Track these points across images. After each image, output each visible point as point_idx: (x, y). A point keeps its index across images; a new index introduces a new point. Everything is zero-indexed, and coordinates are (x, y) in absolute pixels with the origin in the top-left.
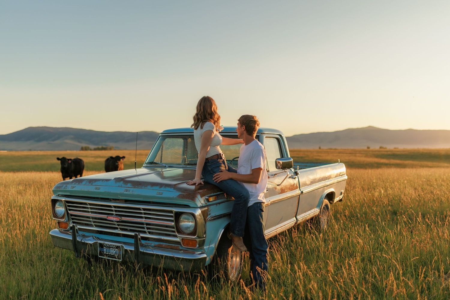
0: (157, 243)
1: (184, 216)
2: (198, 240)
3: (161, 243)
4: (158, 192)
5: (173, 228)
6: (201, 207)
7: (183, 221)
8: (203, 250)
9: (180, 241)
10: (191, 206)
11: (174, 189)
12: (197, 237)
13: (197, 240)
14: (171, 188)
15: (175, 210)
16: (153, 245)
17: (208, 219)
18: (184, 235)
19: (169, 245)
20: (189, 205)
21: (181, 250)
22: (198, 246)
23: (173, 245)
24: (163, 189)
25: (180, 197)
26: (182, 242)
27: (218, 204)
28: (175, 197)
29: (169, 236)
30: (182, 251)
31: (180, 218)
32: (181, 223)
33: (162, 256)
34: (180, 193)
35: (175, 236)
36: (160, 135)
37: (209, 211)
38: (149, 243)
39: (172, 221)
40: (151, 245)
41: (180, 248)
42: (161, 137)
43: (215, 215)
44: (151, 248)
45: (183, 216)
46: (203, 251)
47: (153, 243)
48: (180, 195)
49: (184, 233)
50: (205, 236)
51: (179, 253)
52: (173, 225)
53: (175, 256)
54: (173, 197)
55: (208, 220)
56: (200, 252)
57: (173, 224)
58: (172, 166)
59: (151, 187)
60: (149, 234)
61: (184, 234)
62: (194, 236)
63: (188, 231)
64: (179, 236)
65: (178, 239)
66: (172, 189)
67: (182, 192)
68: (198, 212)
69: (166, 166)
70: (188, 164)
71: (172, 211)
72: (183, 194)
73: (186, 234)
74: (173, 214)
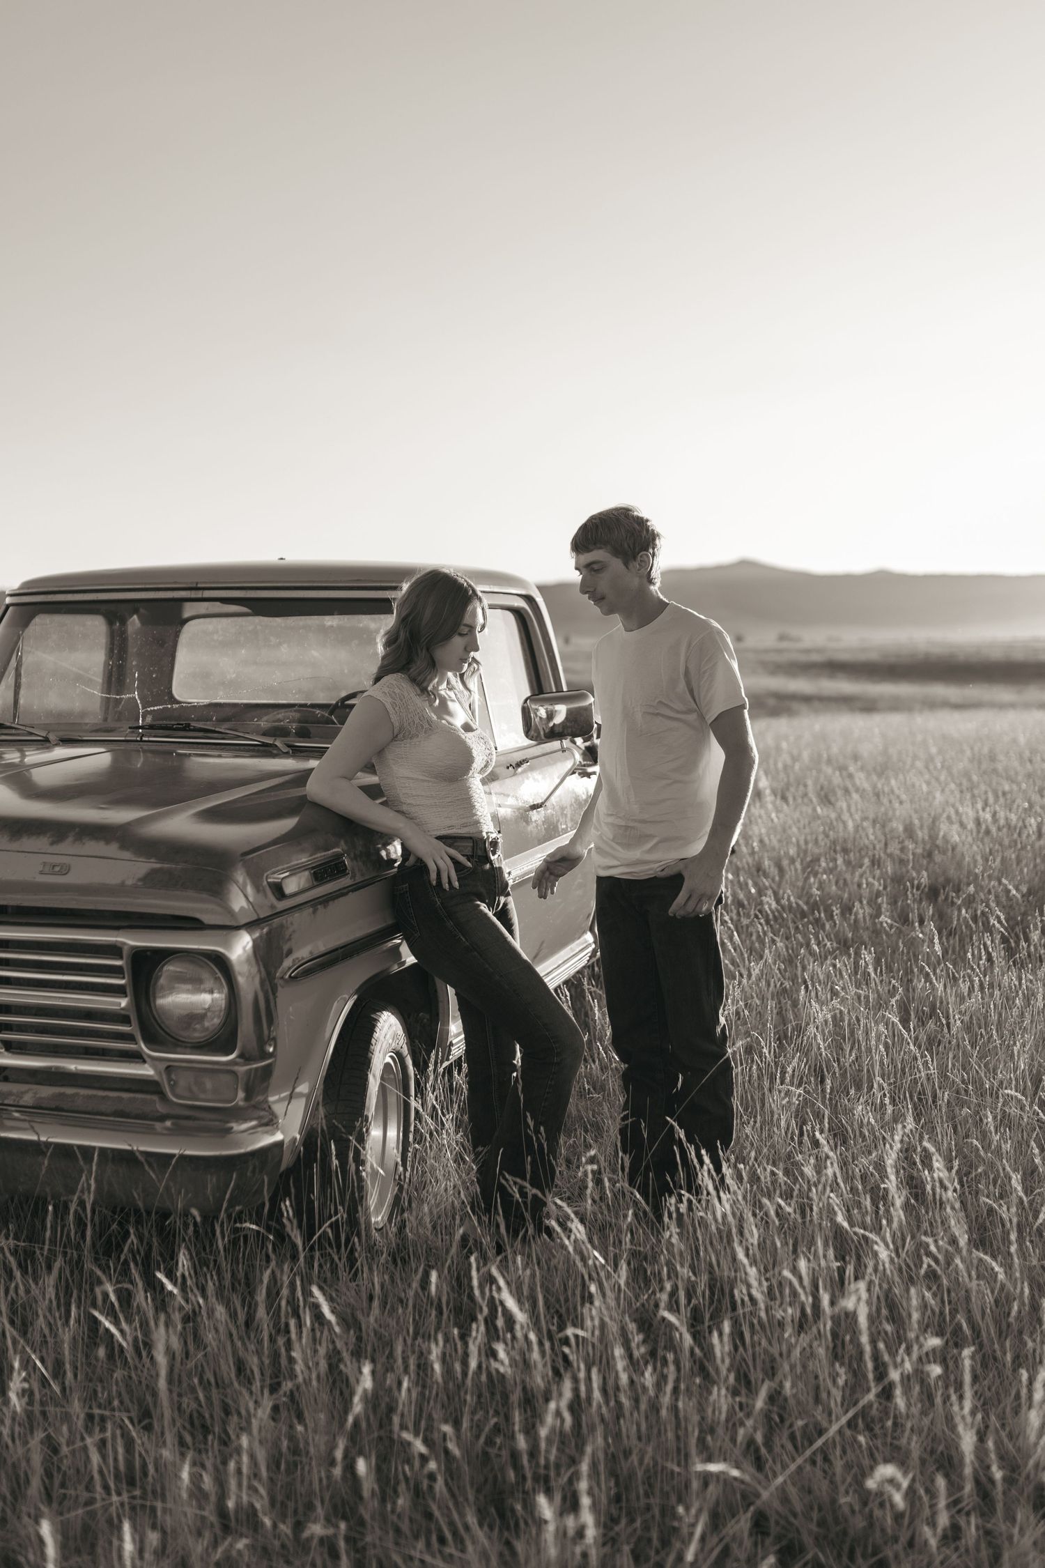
0: (46, 1091)
1: (170, 968)
2: (242, 1069)
3: (69, 1091)
4: (45, 864)
5: (125, 1020)
6: (249, 926)
7: (172, 990)
8: (264, 1110)
9: (156, 1078)
10: (207, 919)
11: (123, 847)
12: (241, 1056)
13: (236, 1068)
14: (108, 842)
15: (131, 940)
16: (28, 1099)
17: (285, 974)
18: (179, 1049)
19: (104, 1098)
20: (198, 916)
21: (162, 1118)
22: (241, 1095)
23: (125, 1095)
24: (67, 847)
25: (151, 881)
26: (170, 1080)
27: (320, 903)
28: (129, 882)
29: (103, 1055)
30: (168, 1123)
31: (158, 978)
32: (163, 997)
33: (87, 1152)
34: (154, 865)
35: (137, 1057)
36: (8, 600)
37: (287, 937)
38: (10, 1094)
39: (118, 991)
40: (21, 1103)
41: (161, 1108)
42: (11, 608)
43: (311, 953)
44: (16, 1115)
45: (165, 968)
46: (262, 1113)
47: (30, 1094)
48: (154, 872)
49: (176, 1043)
50: (271, 1050)
51: (151, 1131)
52: (122, 1009)
53: (142, 1148)
54: (123, 884)
55: (282, 978)
56: (251, 1119)
57: (124, 1002)
58: (75, 736)
59: (11, 840)
60: (7, 1050)
61: (177, 1046)
62: (228, 1054)
63: (197, 1035)
64: (150, 1056)
65: (146, 1071)
66: (112, 849)
67: (161, 859)
68: (241, 948)
69: (52, 737)
70: (151, 727)
71: (119, 945)
72: (166, 866)
73: (186, 1047)
74: (121, 958)
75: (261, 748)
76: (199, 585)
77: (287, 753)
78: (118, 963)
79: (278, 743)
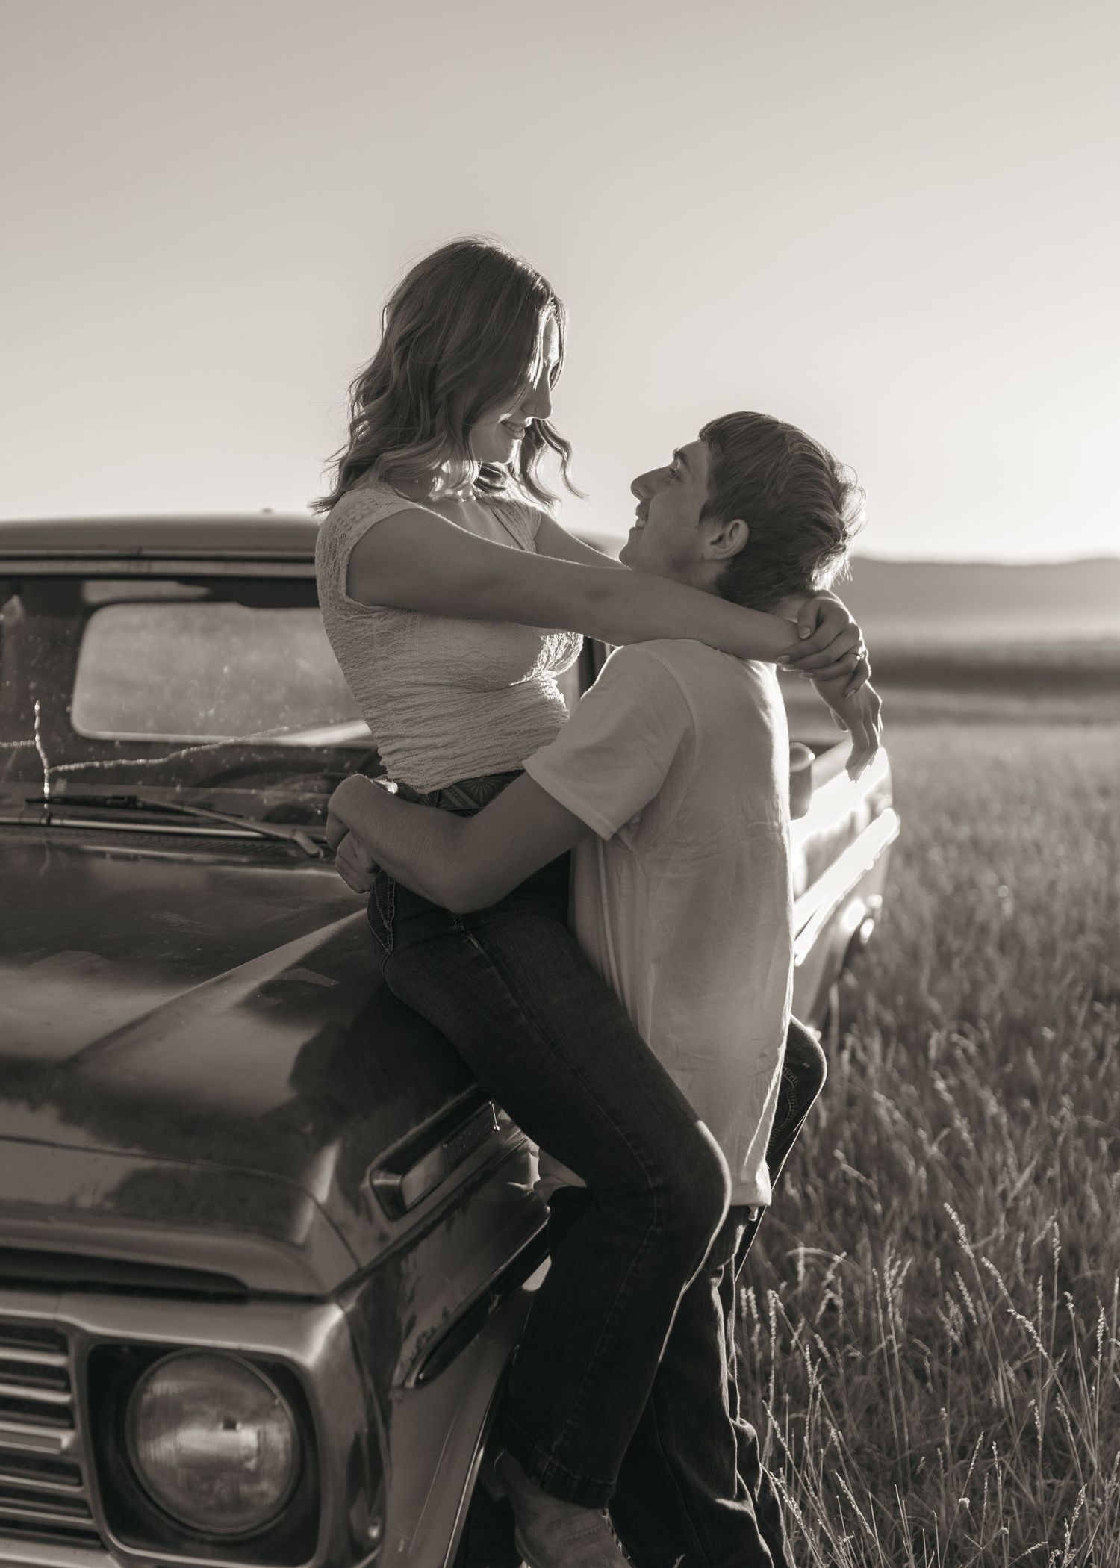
5: (70, 1472)
6: (343, 1291)
10: (254, 1280)
11: (69, 1117)
12: (324, 1566)
14: (34, 1105)
15: (85, 1319)
17: (408, 1377)
18: (188, 1545)
20: (232, 1272)
31: (144, 1395)
32: (153, 1435)
34: (138, 1160)
35: (89, 1539)
37: (405, 1296)
39: (57, 1414)
48: (138, 1177)
49: (180, 1534)
50: (374, 1533)
52: (65, 1452)
54: (72, 1204)
55: (402, 1388)
57: (66, 1438)
61: (183, 1536)
62: (296, 1563)
63: (228, 1518)
66: (44, 1122)
67: (156, 1150)
68: (321, 1338)
70: (66, 801)
71: (60, 1330)
72: (166, 1164)
73: (203, 1542)
74: (64, 1350)
75: (267, 845)
76: (146, 552)
77: (316, 856)
78: (57, 1361)
79: (300, 838)
